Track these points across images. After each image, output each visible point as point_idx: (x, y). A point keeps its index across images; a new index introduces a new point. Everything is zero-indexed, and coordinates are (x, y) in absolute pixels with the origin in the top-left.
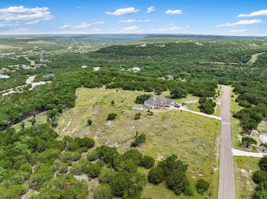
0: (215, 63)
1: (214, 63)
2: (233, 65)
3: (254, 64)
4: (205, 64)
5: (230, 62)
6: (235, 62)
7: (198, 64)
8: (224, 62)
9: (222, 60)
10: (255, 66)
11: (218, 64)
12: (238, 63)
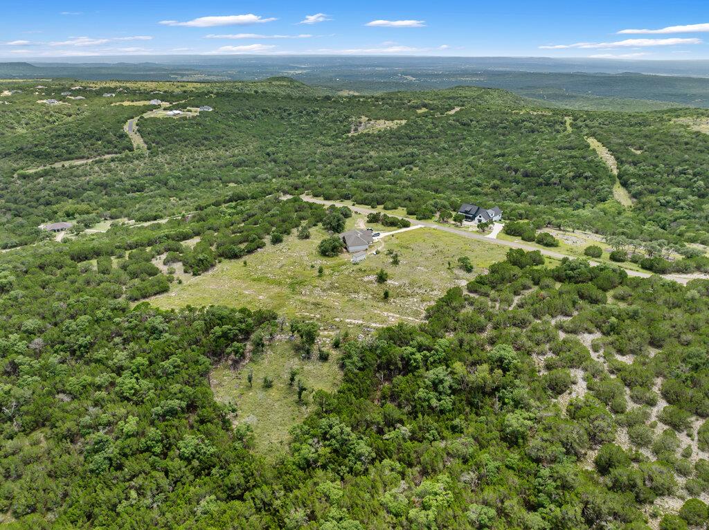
0: (67, 164)
1: (63, 166)
2: (113, 160)
3: (149, 149)
4: (45, 174)
5: (99, 155)
6: (108, 153)
7: (24, 177)
8: (82, 158)
9: (71, 155)
10: (158, 154)
11: (80, 166)
12: (116, 153)
